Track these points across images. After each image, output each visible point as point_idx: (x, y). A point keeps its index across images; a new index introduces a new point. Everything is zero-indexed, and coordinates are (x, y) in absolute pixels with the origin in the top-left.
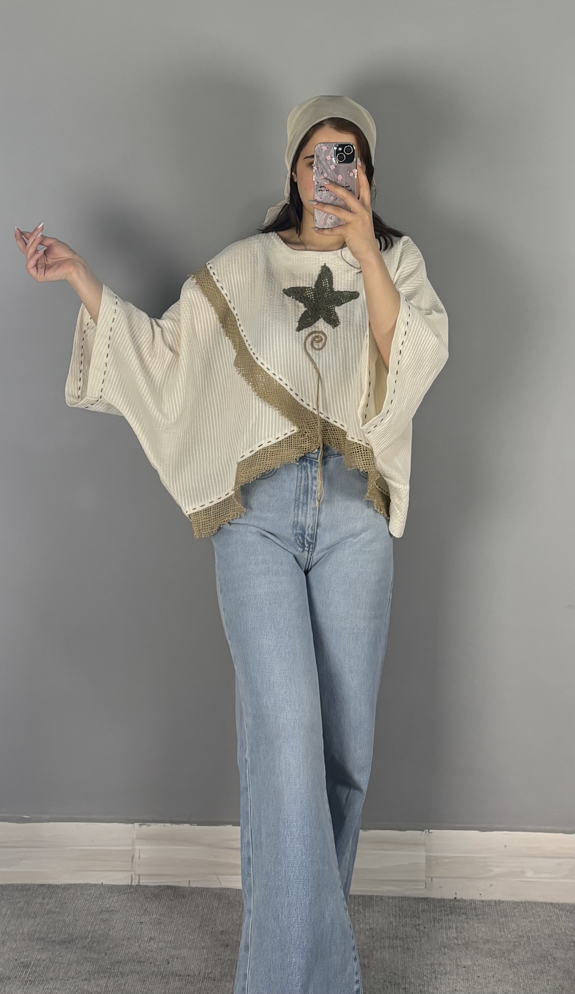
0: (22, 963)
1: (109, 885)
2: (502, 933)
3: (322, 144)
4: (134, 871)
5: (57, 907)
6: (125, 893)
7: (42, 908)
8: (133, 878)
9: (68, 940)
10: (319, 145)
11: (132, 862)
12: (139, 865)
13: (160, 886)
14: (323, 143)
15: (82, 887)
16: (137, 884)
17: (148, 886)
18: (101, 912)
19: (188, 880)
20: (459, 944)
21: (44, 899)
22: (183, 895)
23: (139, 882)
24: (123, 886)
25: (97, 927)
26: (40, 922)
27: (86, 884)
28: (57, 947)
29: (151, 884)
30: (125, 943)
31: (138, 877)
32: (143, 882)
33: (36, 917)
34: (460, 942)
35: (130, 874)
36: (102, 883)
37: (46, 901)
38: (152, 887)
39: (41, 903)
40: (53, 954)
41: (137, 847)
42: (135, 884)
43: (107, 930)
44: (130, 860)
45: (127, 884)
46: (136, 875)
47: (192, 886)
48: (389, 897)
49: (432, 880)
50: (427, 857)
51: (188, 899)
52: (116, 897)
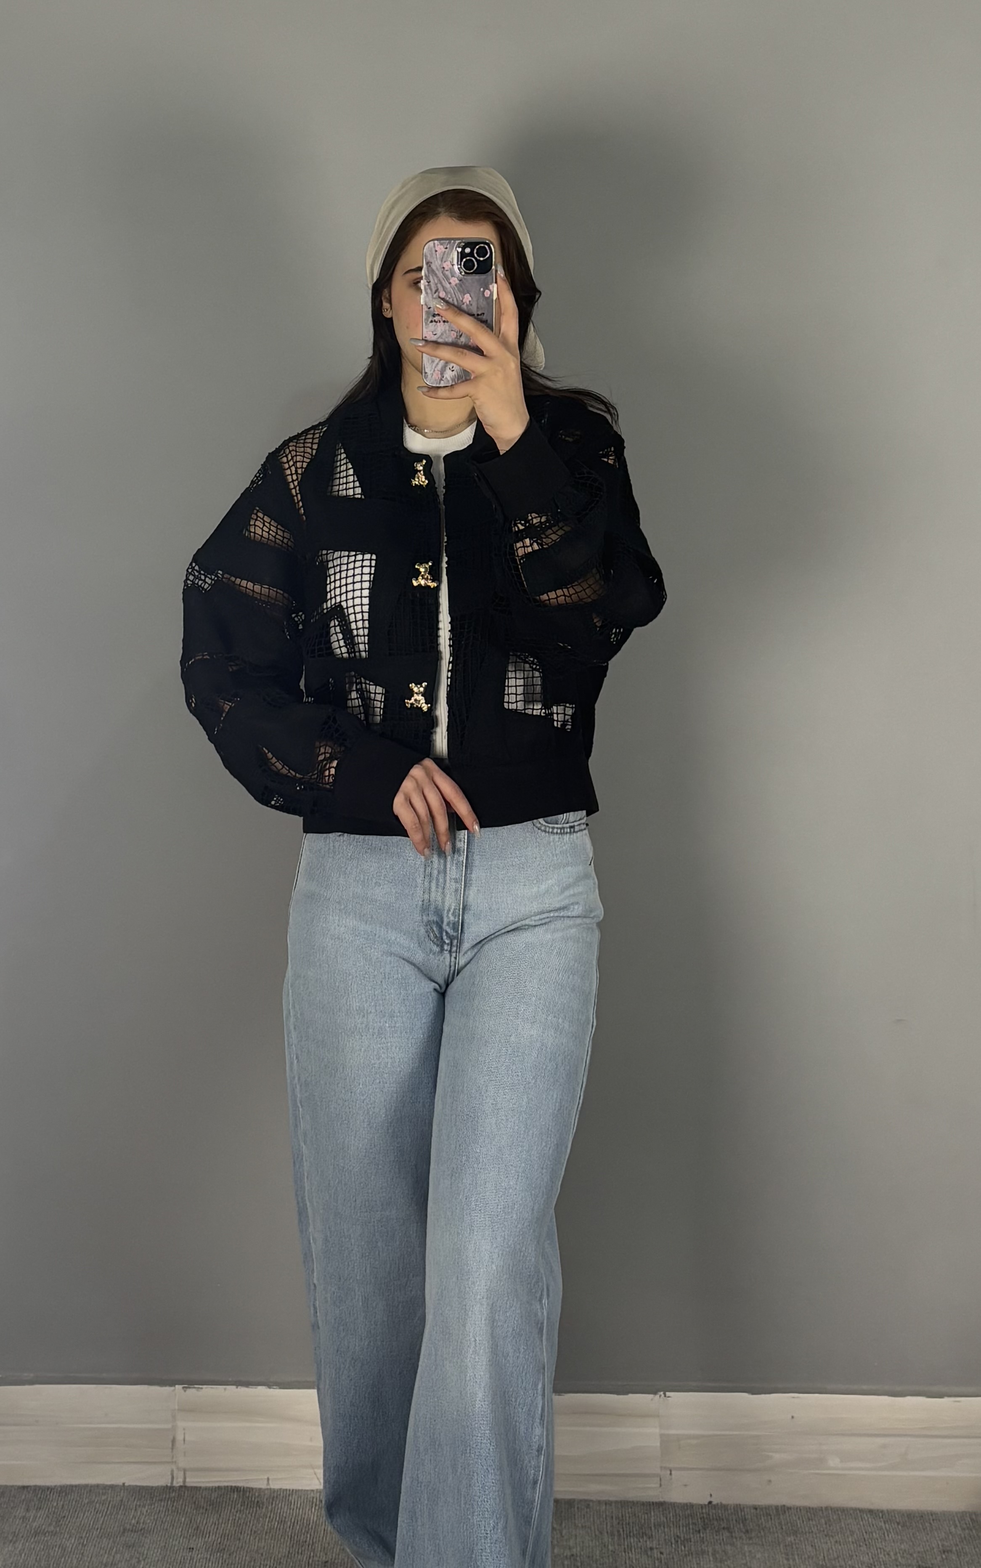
1: (137, 1486)
3: (436, 242)
4: (175, 1463)
5: (50, 1525)
6: (162, 1501)
7: (26, 1526)
8: (175, 1475)
10: (431, 244)
11: (173, 1449)
12: (185, 1453)
13: (219, 1487)
14: (437, 240)
15: (90, 1491)
16: (182, 1484)
17: (200, 1487)
18: (124, 1532)
19: (266, 1477)
21: (28, 1510)
22: (258, 1502)
23: (184, 1481)
24: (157, 1488)
26: (24, 1550)
27: (97, 1486)
29: (204, 1485)
31: (182, 1473)
32: (193, 1481)
33: (16, 1541)
35: (168, 1468)
36: (124, 1484)
37: (33, 1512)
38: (206, 1489)
41: (180, 1424)
42: (179, 1485)
44: (170, 1444)
45: (164, 1485)
46: (178, 1469)
47: (272, 1487)
48: (599, 1502)
49: (671, 1474)
50: (662, 1436)
51: (267, 1508)
52: (147, 1507)
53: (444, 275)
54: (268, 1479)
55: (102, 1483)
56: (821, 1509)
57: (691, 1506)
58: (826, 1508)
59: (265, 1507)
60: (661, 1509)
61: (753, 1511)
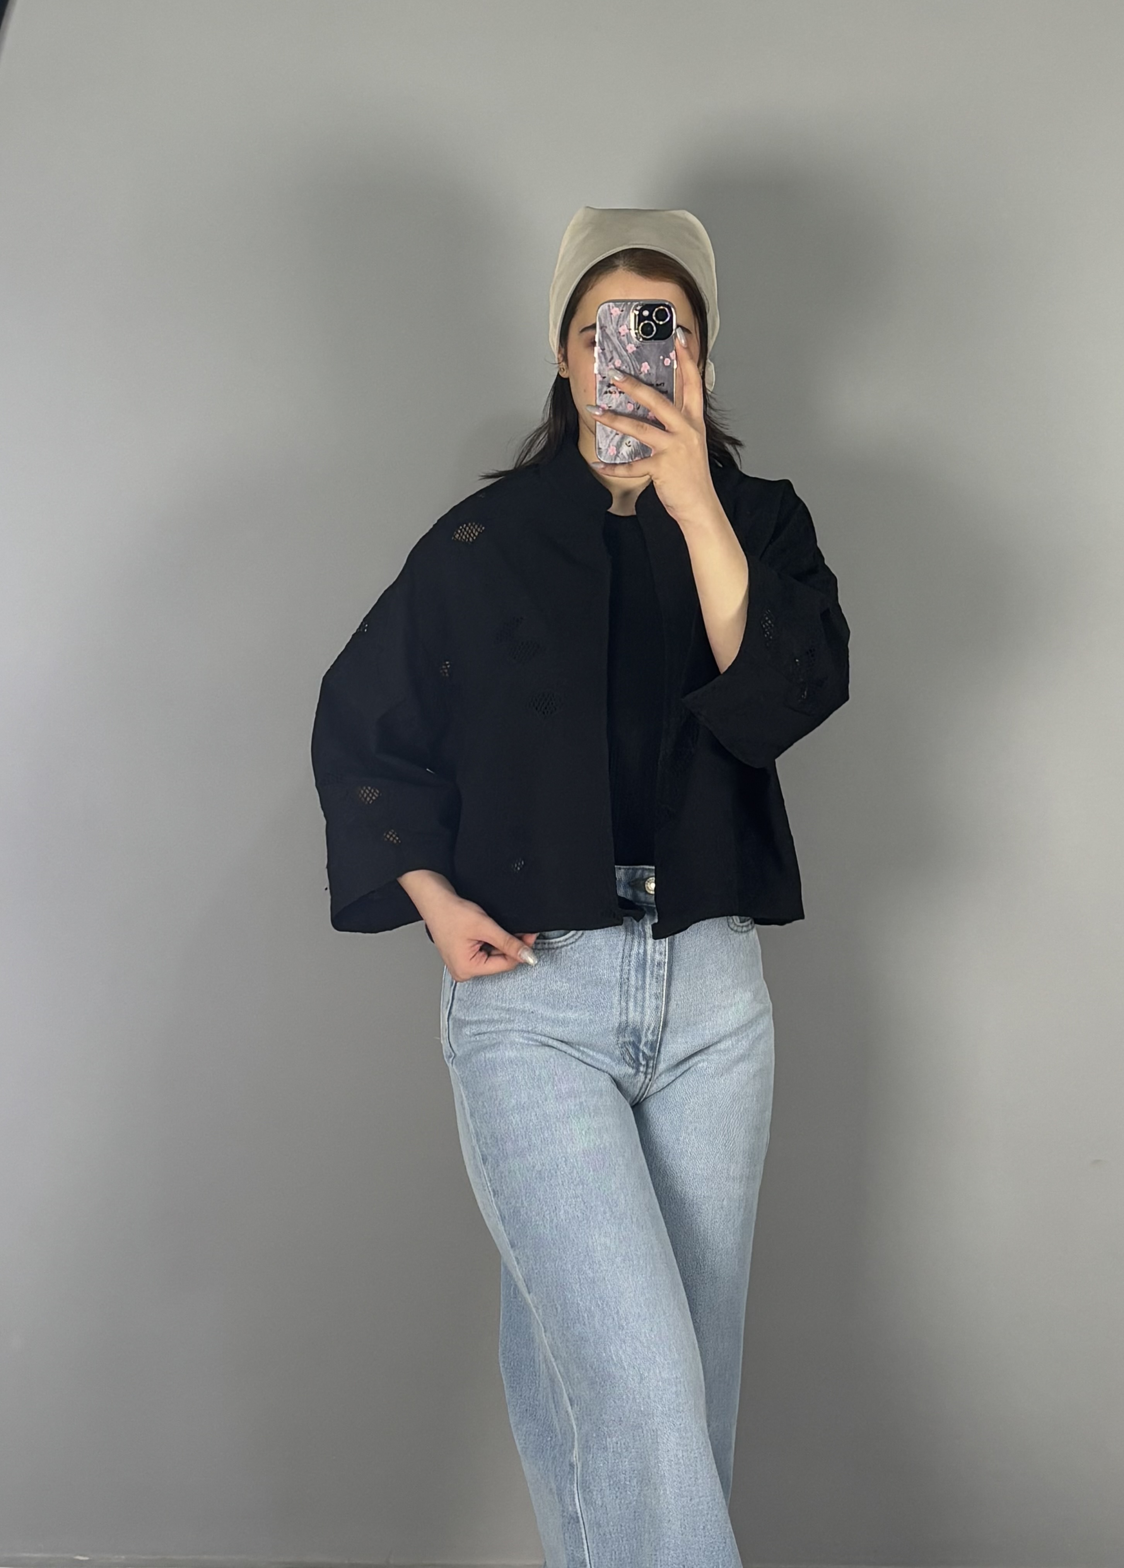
14: (612, 301)
53: (621, 341)
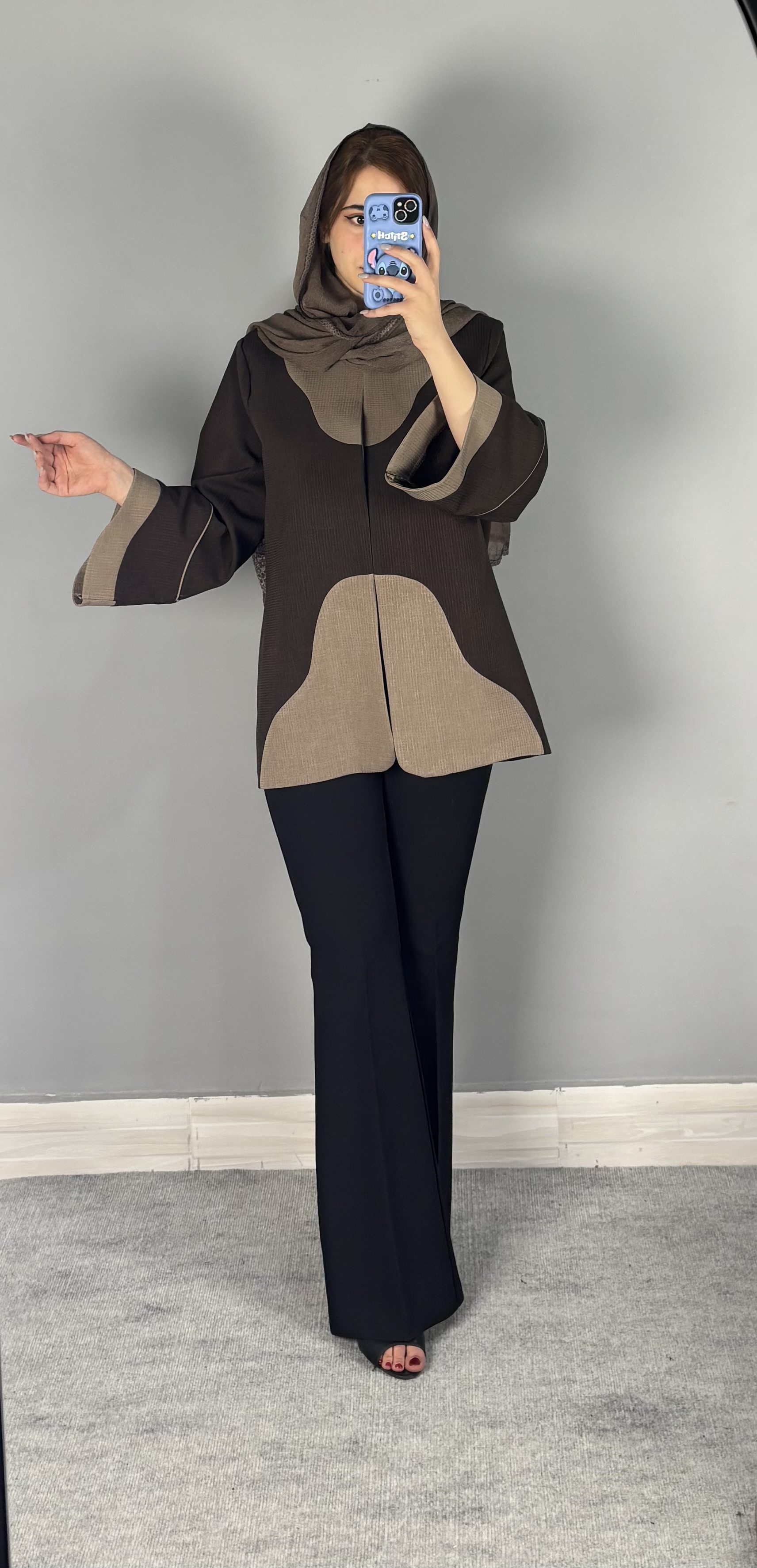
0: (59, 1272)
1: (162, 1172)
2: (657, 1206)
4: (191, 1153)
5: (98, 1203)
6: (182, 1182)
7: (80, 1205)
8: (191, 1163)
9: (115, 1242)
11: (189, 1143)
12: (198, 1146)
13: (225, 1170)
15: (128, 1176)
16: (197, 1169)
17: (211, 1171)
18: (154, 1206)
19: (260, 1161)
20: (604, 1223)
21: (80, 1193)
22: (255, 1180)
23: (199, 1167)
24: (178, 1173)
25: (150, 1224)
26: (79, 1222)
27: (133, 1173)
28: (102, 1251)
29: (213, 1169)
30: (187, 1241)
31: (197, 1160)
32: (205, 1166)
33: (73, 1215)
34: (604, 1220)
35: (187, 1157)
36: (153, 1171)
37: (84, 1194)
38: (215, 1172)
39: (77, 1198)
40: (97, 1260)
41: (194, 1125)
42: (194, 1170)
43: (163, 1226)
44: (186, 1140)
45: (183, 1170)
46: (194, 1158)
47: (265, 1169)
48: (513, 1170)
49: (566, 1147)
50: (559, 1119)
51: (262, 1184)
52: (171, 1187)
54: (262, 1163)
55: (136, 1171)
56: (680, 1167)
57: (581, 1170)
58: (684, 1167)
59: (260, 1183)
60: (559, 1173)
61: (629, 1171)
